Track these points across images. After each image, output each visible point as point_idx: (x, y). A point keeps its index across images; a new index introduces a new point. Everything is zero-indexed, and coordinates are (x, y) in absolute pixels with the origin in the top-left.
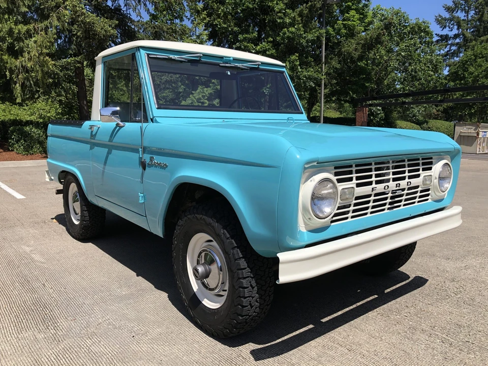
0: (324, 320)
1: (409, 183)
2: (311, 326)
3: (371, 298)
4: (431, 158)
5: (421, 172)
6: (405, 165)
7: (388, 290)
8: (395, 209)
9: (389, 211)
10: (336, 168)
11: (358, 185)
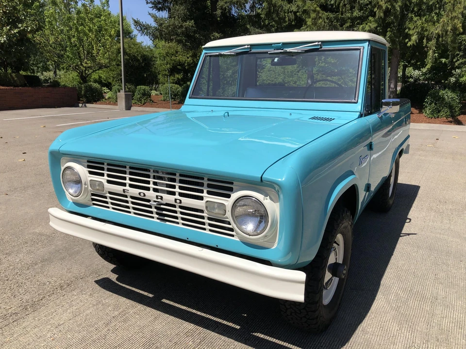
0: (164, 301)
1: (178, 201)
2: (151, 295)
3: (233, 325)
4: (232, 183)
5: (205, 194)
6: (175, 179)
7: (262, 336)
8: (167, 223)
9: (158, 221)
10: (88, 162)
11: (109, 182)
